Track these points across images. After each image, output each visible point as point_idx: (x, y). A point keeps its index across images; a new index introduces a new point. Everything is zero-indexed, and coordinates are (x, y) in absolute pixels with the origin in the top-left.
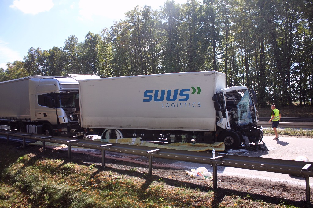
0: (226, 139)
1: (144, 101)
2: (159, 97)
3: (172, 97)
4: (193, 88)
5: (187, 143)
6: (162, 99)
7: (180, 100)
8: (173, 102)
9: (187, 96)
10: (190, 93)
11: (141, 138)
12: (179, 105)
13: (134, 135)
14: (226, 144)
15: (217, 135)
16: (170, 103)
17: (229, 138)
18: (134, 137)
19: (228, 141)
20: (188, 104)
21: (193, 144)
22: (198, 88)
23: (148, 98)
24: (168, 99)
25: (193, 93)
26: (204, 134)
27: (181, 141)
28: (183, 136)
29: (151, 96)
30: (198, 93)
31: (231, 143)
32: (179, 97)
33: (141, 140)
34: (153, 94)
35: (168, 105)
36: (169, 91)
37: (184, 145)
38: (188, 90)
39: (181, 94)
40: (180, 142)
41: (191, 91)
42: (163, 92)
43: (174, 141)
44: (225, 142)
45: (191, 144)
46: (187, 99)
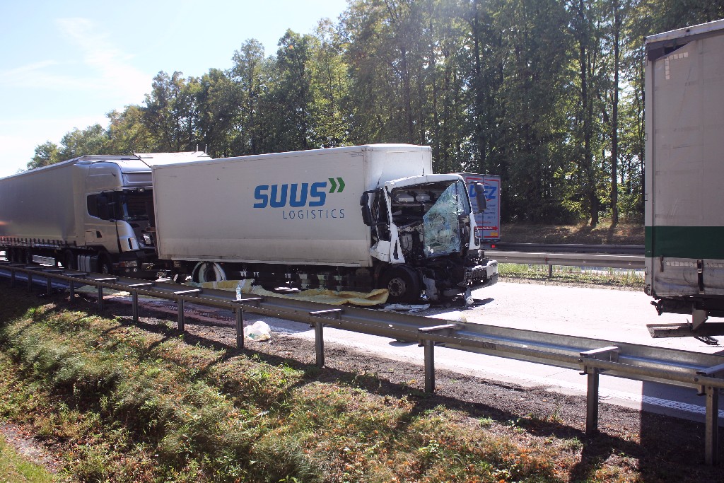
0: (390, 283)
1: (256, 206)
2: (278, 200)
3: (298, 199)
4: (332, 180)
5: (327, 290)
6: (282, 204)
7: (312, 204)
8: (301, 208)
9: (323, 195)
10: (326, 190)
11: (252, 281)
12: (311, 215)
13: (242, 275)
14: (392, 293)
15: (376, 276)
16: (297, 209)
17: (396, 281)
18: (242, 278)
19: (395, 287)
20: (324, 213)
21: (337, 293)
22: (340, 180)
23: (261, 201)
24: (293, 204)
25: (332, 191)
26: (357, 273)
27: (318, 287)
28: (321, 277)
29: (265, 197)
30: (341, 190)
31: (400, 292)
32: (310, 198)
33: (252, 285)
34: (268, 193)
35: (292, 215)
36: (294, 187)
38: (324, 185)
39: (314, 194)
40: (317, 289)
41: (329, 185)
42: (285, 187)
43: (307, 287)
44: (390, 288)
45: (334, 292)
46: (322, 203)
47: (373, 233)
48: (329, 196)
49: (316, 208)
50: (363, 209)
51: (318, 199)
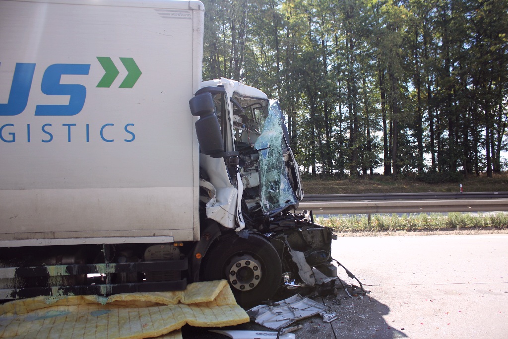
0: (234, 268)
4: (106, 62)
5: (72, 297)
7: (42, 110)
8: (9, 118)
9: (78, 95)
10: (90, 81)
12: (38, 135)
14: (237, 286)
15: (198, 256)
17: (248, 263)
19: (245, 274)
20: (78, 133)
21: (102, 300)
25: (105, 82)
26: (147, 254)
27: (47, 292)
28: (55, 270)
30: (128, 83)
31: (255, 282)
32: (37, 96)
37: (62, 308)
38: (83, 69)
40: (41, 298)
41: (98, 72)
43: (13, 295)
44: (232, 278)
45: (91, 298)
46: (75, 107)
47: (205, 174)
48: (94, 95)
49: (57, 122)
50: (198, 124)
51: (64, 100)
